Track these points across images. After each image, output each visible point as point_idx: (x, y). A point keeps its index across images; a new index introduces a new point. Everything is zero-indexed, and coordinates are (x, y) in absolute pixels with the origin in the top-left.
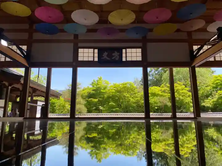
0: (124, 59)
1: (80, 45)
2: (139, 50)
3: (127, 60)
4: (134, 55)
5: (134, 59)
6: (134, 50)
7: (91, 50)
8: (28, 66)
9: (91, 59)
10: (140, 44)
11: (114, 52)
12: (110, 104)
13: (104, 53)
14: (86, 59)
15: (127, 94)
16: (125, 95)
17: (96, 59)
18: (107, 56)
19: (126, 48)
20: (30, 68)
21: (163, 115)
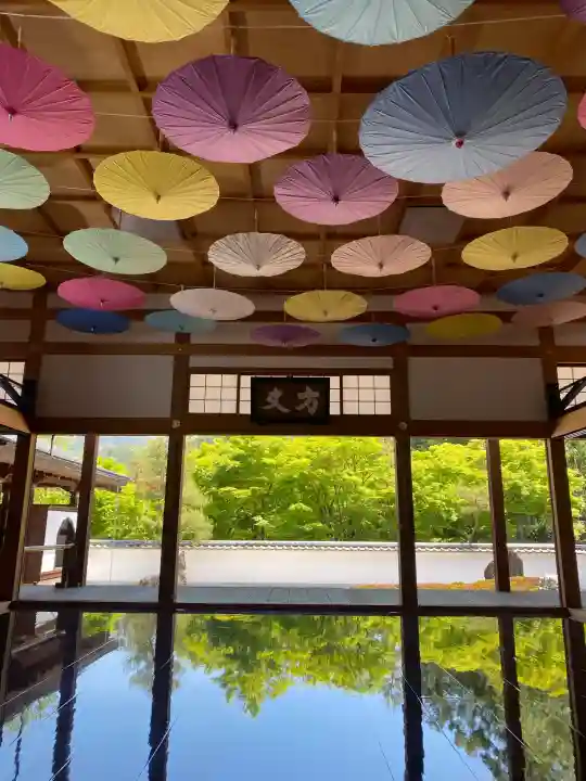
0: (334, 410)
1: (194, 361)
2: (385, 381)
3: (346, 412)
4: (366, 395)
5: (367, 410)
6: (366, 380)
7: (231, 379)
8: (28, 432)
9: (229, 409)
10: (386, 362)
11: (303, 391)
12: (293, 507)
13: (272, 390)
14: (212, 408)
15: (352, 473)
16: (346, 477)
17: (246, 409)
18: (281, 400)
19: (341, 373)
20: (33, 437)
21: (477, 548)
